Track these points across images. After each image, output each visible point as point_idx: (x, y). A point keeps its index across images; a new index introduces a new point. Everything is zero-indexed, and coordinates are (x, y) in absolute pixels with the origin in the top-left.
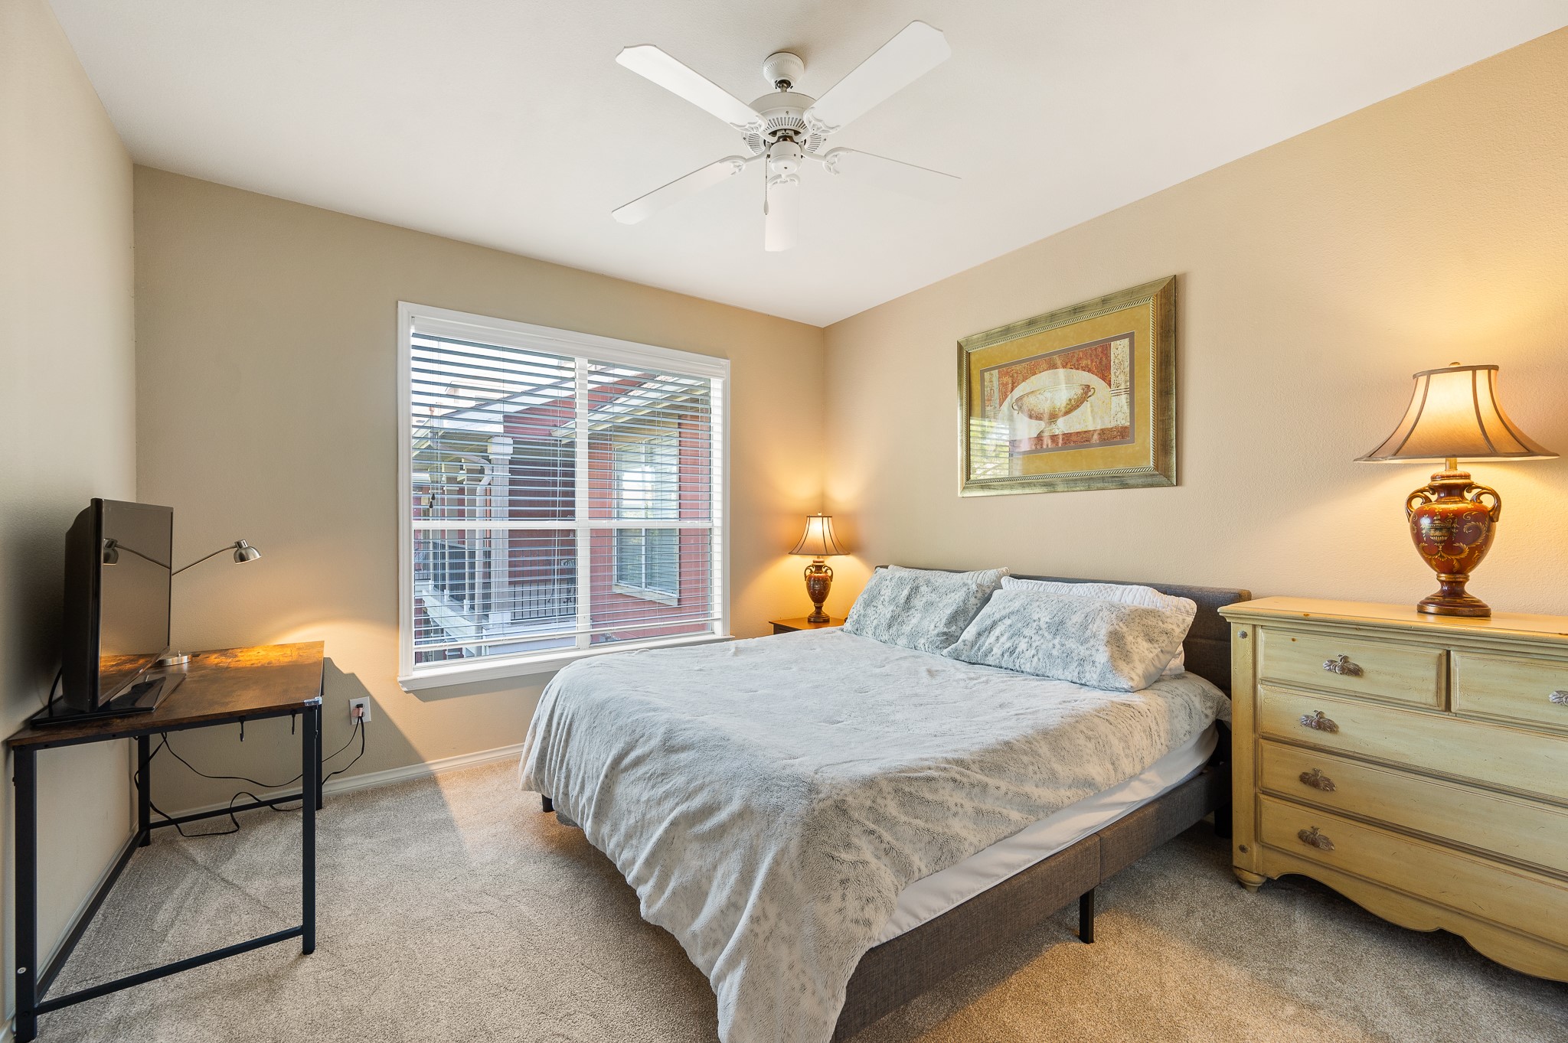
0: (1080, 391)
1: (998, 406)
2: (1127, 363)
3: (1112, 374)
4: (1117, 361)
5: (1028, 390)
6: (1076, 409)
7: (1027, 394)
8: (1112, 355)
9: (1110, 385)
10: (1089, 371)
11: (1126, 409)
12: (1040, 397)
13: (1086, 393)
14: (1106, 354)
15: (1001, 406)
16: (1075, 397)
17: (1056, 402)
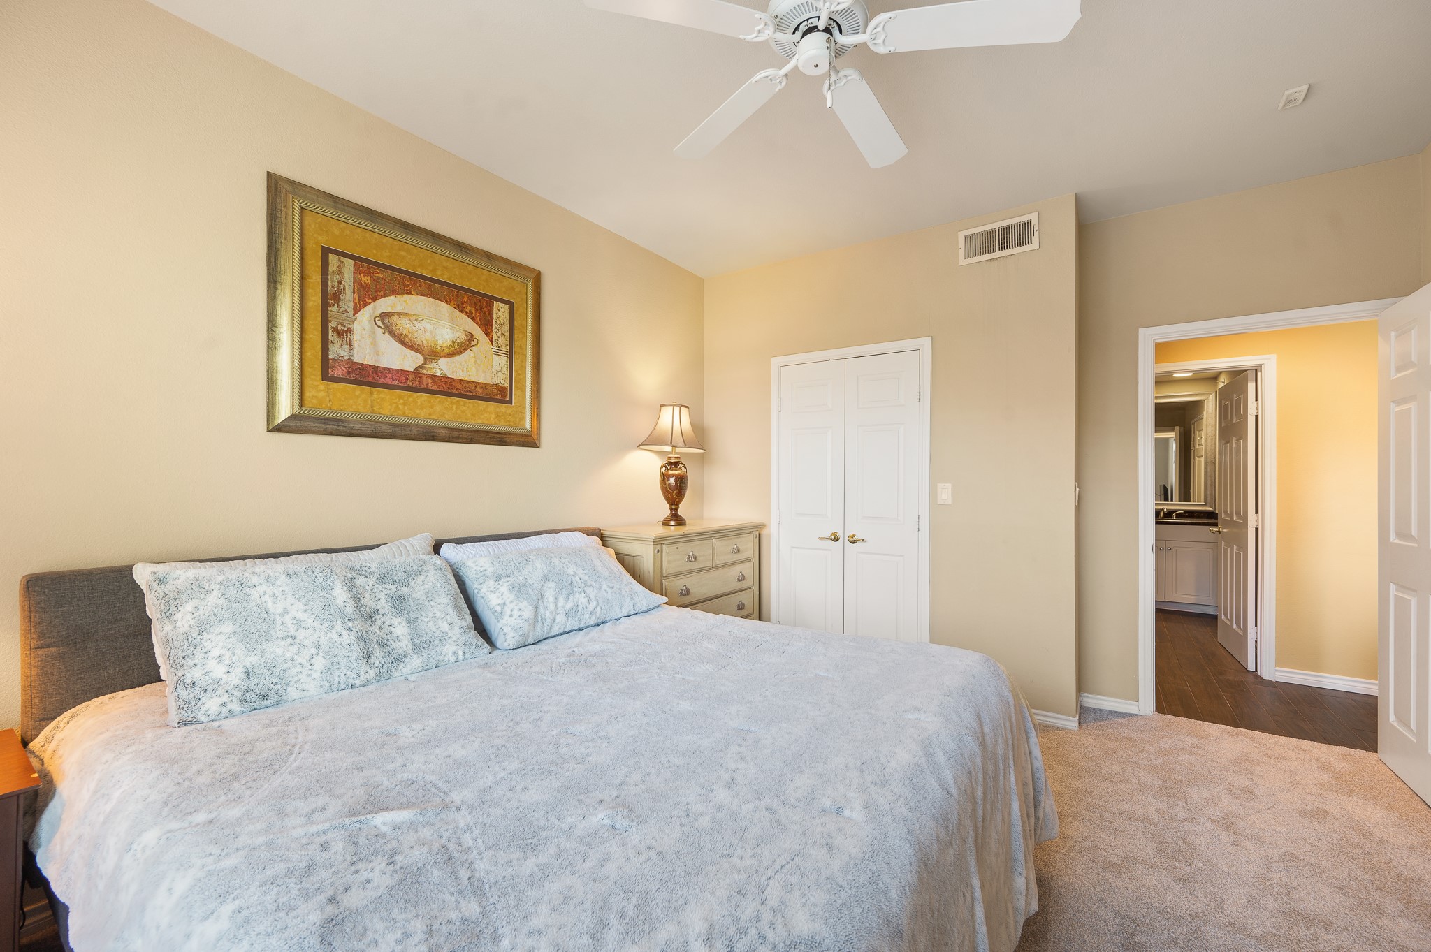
0: (463, 337)
1: (351, 310)
2: (507, 328)
3: (494, 333)
4: (498, 322)
5: (399, 309)
6: (459, 354)
7: (399, 314)
8: (494, 314)
9: (492, 342)
10: (473, 319)
11: (506, 371)
12: (418, 325)
13: (470, 341)
14: (489, 310)
15: (356, 311)
16: (459, 341)
17: (437, 338)
